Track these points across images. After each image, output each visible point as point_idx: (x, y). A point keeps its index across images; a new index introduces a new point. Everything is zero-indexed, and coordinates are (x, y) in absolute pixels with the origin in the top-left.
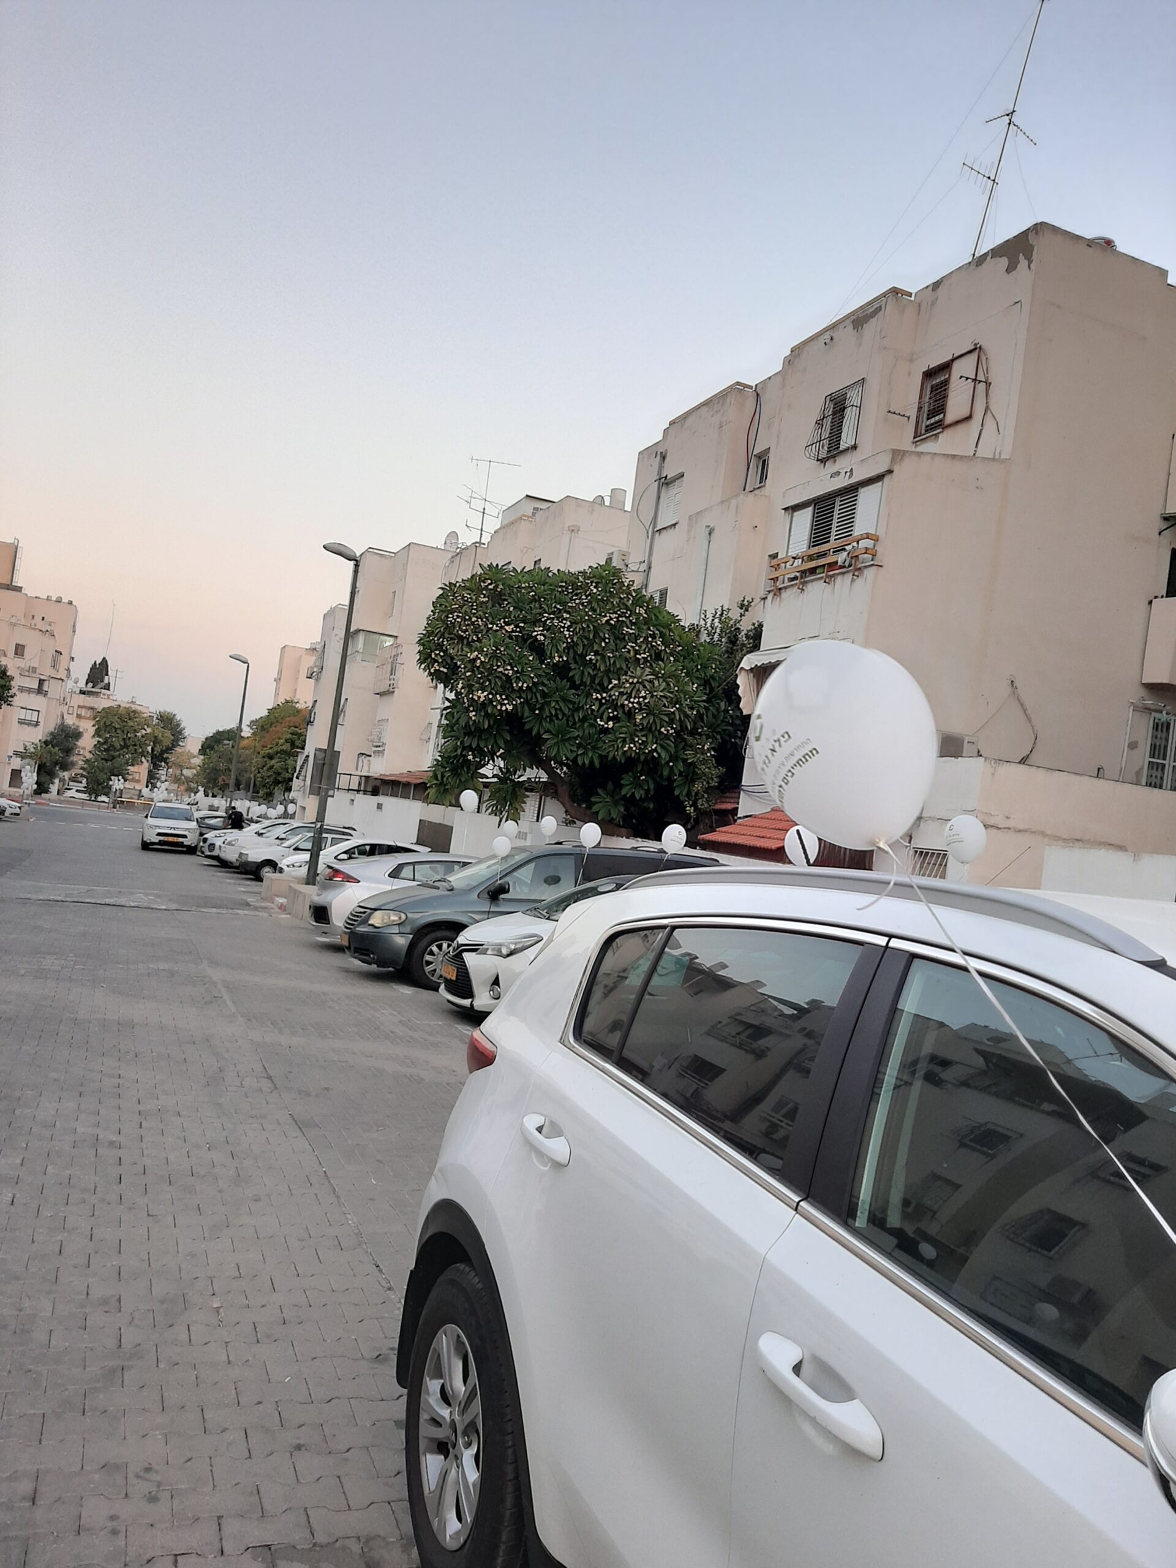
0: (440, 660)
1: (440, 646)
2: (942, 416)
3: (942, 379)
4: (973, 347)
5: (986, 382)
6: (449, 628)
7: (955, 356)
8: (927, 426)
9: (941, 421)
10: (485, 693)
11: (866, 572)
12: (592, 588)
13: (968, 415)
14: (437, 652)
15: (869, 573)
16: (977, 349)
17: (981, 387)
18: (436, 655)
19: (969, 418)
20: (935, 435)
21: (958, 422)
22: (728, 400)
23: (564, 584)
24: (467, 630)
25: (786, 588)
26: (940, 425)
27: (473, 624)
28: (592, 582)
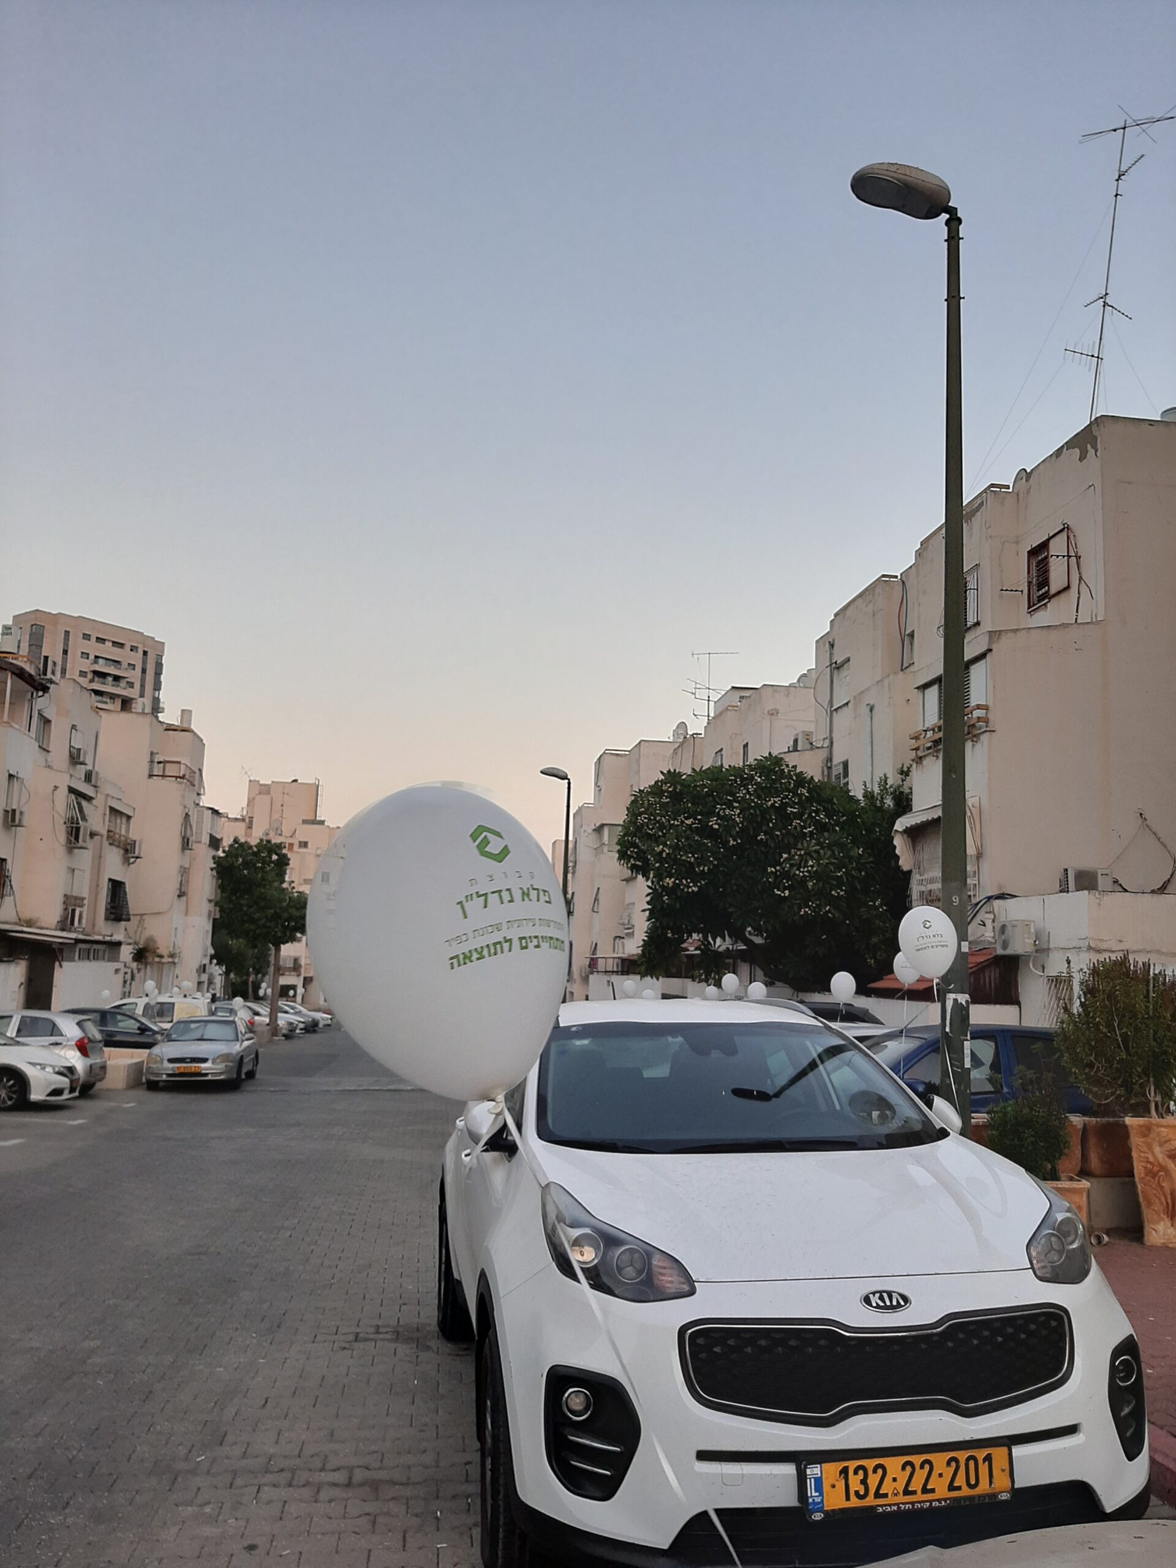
0: (635, 856)
1: (635, 845)
2: (1047, 588)
3: (1043, 556)
4: (1062, 527)
5: (1076, 556)
6: (639, 828)
7: (1051, 535)
8: (1038, 597)
9: (1046, 592)
10: (673, 880)
11: (982, 737)
12: (756, 778)
13: (1066, 585)
14: (632, 849)
15: (984, 738)
16: (1066, 528)
17: (1073, 560)
18: (631, 852)
19: (1068, 588)
20: (1044, 604)
21: (1059, 593)
22: (877, 591)
23: (733, 778)
24: (653, 828)
25: (925, 756)
26: (1046, 596)
27: (658, 822)
28: (756, 773)
